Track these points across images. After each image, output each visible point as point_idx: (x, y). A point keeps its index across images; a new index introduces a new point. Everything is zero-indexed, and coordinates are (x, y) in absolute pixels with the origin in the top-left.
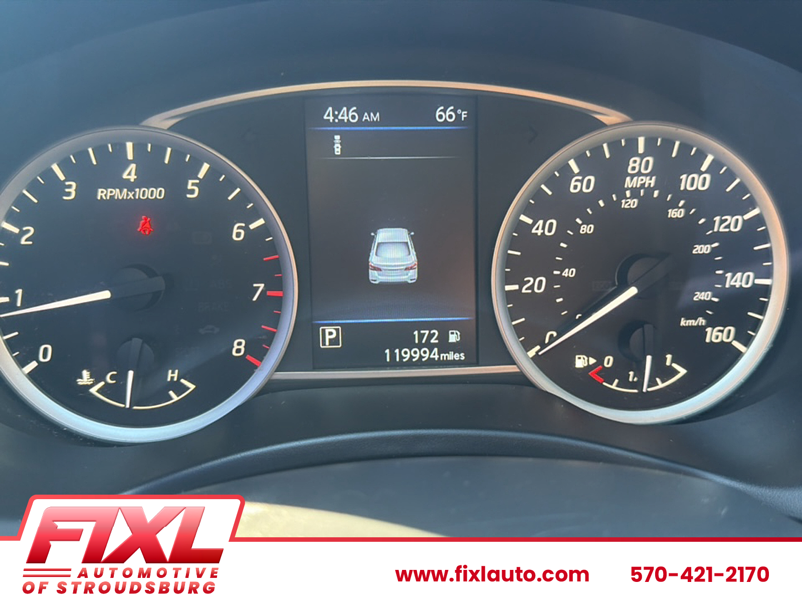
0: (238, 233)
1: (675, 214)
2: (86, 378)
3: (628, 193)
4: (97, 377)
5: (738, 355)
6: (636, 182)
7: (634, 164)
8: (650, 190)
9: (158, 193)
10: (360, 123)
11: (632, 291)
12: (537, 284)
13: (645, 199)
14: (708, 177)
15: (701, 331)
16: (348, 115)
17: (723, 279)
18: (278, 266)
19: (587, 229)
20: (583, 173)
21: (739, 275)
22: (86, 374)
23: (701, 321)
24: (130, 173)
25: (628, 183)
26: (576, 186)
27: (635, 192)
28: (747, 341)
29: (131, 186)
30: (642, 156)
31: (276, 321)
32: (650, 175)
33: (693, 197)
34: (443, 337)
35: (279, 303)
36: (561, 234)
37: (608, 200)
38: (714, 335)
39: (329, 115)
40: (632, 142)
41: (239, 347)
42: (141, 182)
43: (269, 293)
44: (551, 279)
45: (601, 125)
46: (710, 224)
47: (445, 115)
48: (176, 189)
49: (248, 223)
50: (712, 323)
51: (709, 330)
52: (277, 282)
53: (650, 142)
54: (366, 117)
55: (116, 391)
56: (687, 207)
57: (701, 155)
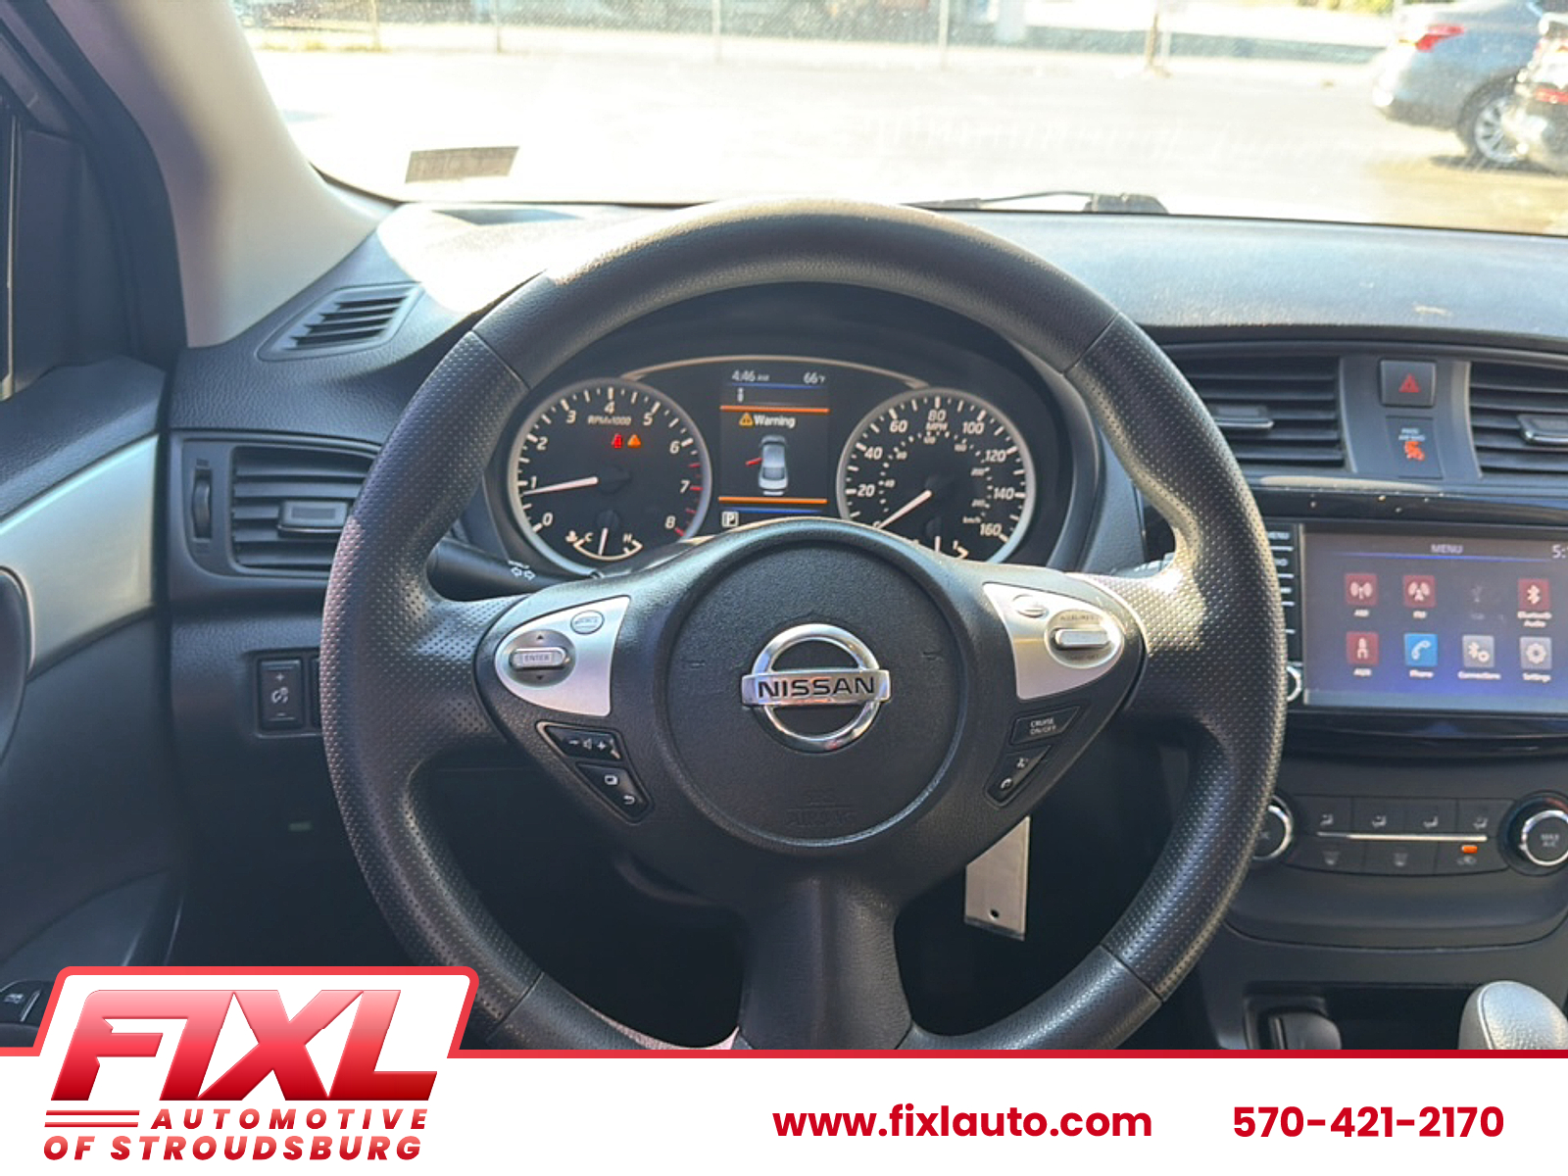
0: (674, 448)
1: (960, 448)
2: (572, 537)
3: (929, 434)
4: (580, 536)
5: (1002, 543)
6: (934, 426)
7: (932, 414)
8: (943, 433)
9: (627, 421)
10: (756, 381)
11: (927, 494)
12: (867, 490)
13: (941, 438)
14: (982, 425)
15: (978, 527)
16: (749, 376)
17: (992, 492)
18: (699, 469)
19: (902, 455)
20: (899, 419)
21: (1003, 490)
22: (572, 534)
23: (978, 520)
24: (610, 408)
25: (929, 426)
26: (893, 428)
27: (933, 433)
28: (1009, 534)
29: (610, 416)
30: (938, 410)
31: (695, 506)
32: (944, 422)
33: (972, 438)
35: (698, 494)
36: (884, 458)
37: (915, 437)
38: (987, 530)
39: (736, 376)
40: (932, 401)
41: (670, 522)
42: (617, 413)
43: (692, 488)
44: (878, 488)
45: (909, 389)
46: (983, 456)
47: (811, 378)
48: (638, 419)
49: (681, 440)
50: (985, 521)
51: (983, 526)
52: (697, 481)
53: (943, 401)
54: (760, 378)
55: (592, 546)
56: (968, 444)
57: (977, 411)
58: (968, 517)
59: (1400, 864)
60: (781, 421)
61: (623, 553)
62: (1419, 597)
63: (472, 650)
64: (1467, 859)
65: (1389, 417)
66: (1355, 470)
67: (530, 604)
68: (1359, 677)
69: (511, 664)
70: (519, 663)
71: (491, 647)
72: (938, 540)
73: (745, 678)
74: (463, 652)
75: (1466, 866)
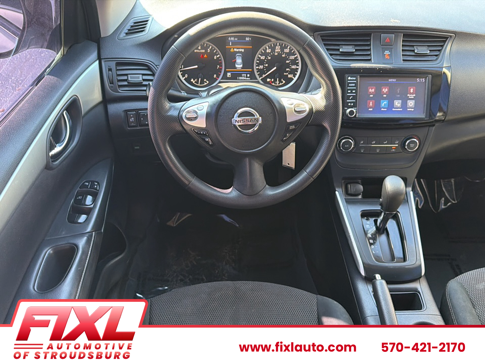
0: (215, 58)
1: (283, 56)
2: (192, 80)
3: (276, 52)
4: (194, 80)
5: (293, 79)
6: (277, 50)
7: (277, 47)
8: (279, 52)
9: (204, 51)
10: (234, 40)
11: (275, 68)
12: (261, 67)
13: (279, 53)
14: (289, 50)
15: (287, 75)
16: (233, 39)
17: (291, 67)
18: (221, 63)
19: (269, 58)
20: (269, 49)
21: (294, 66)
22: (192, 79)
23: (287, 74)
24: (200, 48)
25: (276, 51)
26: (267, 51)
27: (277, 52)
28: (295, 77)
29: (200, 50)
30: (278, 46)
31: (221, 72)
32: (279, 49)
33: (286, 53)
34: (247, 75)
35: (221, 69)
36: (265, 59)
37: (273, 53)
38: (290, 76)
39: (229, 39)
40: (277, 44)
41: (215, 76)
42: (201, 49)
43: (220, 67)
44: (264, 66)
45: (271, 41)
46: (289, 57)
47: (247, 39)
48: (206, 50)
49: (217, 56)
50: (289, 74)
51: (289, 75)
52: (221, 66)
53: (279, 44)
54: (235, 39)
55: (197, 82)
56: (285, 55)
57: (288, 46)
58: (285, 73)
59: (378, 151)
60: (241, 50)
61: (204, 84)
62: (385, 92)
63: (178, 114)
64: (393, 150)
65: (382, 48)
66: (373, 62)
67: (188, 104)
68: (370, 111)
69: (186, 117)
70: (187, 117)
71: (181, 113)
72: (278, 79)
73: (233, 119)
74: (176, 114)
75: (393, 151)
